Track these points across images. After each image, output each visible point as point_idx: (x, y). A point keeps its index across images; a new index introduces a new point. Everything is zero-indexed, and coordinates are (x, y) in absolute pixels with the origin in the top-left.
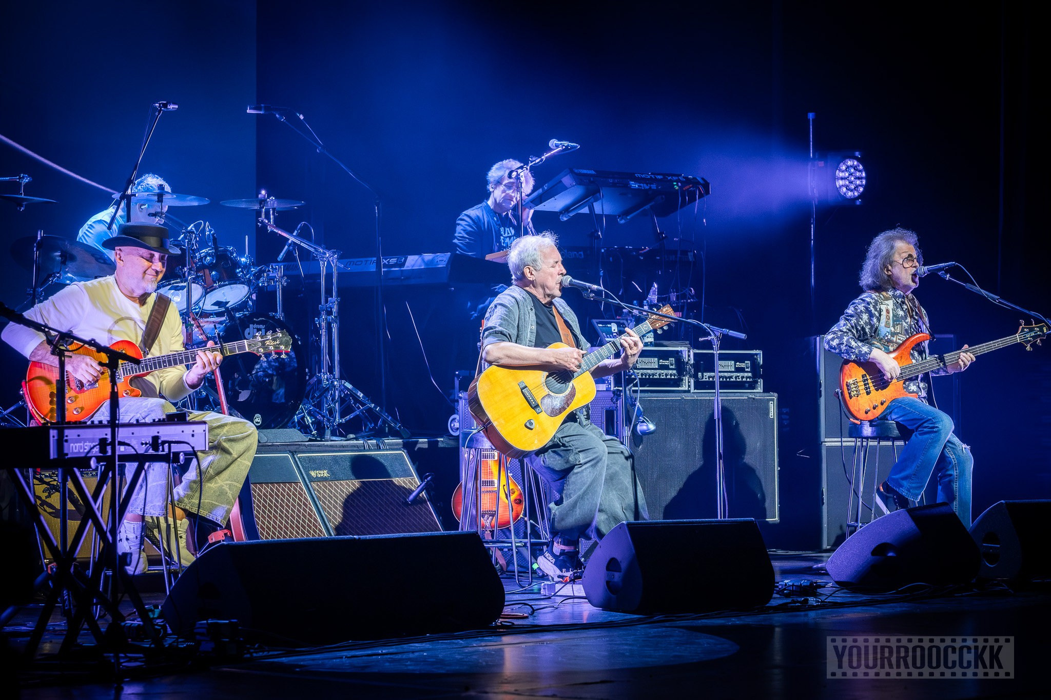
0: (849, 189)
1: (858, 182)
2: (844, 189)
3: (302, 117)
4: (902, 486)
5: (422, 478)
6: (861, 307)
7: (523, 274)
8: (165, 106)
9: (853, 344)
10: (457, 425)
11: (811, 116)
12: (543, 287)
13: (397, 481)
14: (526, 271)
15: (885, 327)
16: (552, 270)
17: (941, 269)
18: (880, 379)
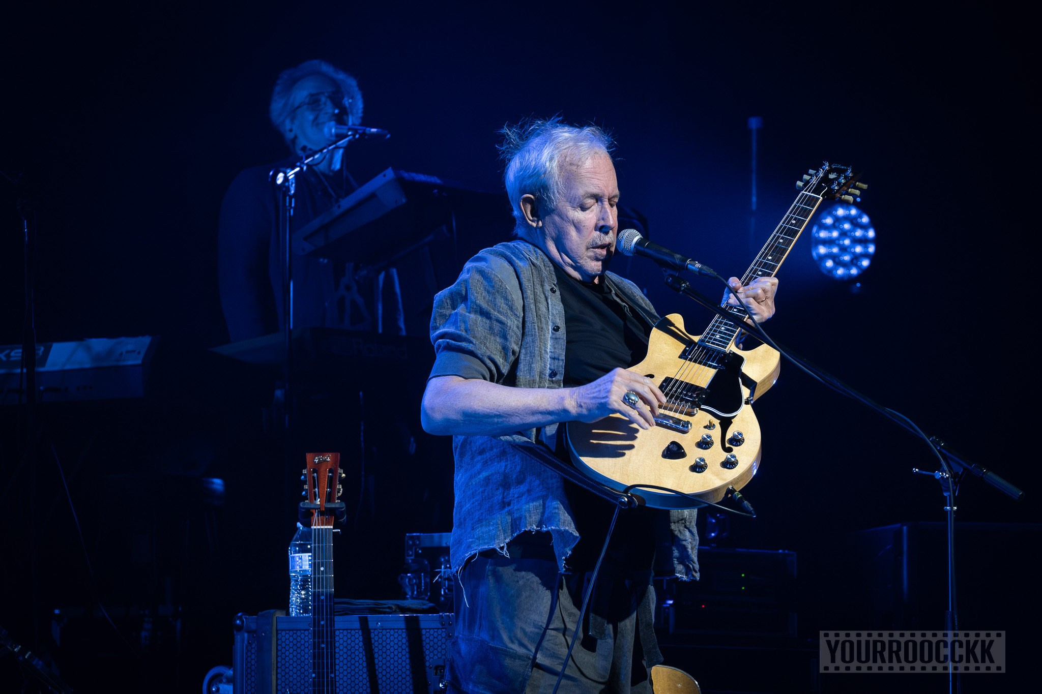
0: (838, 263)
1: (858, 249)
2: (829, 264)
11: (754, 123)
14: (526, 206)
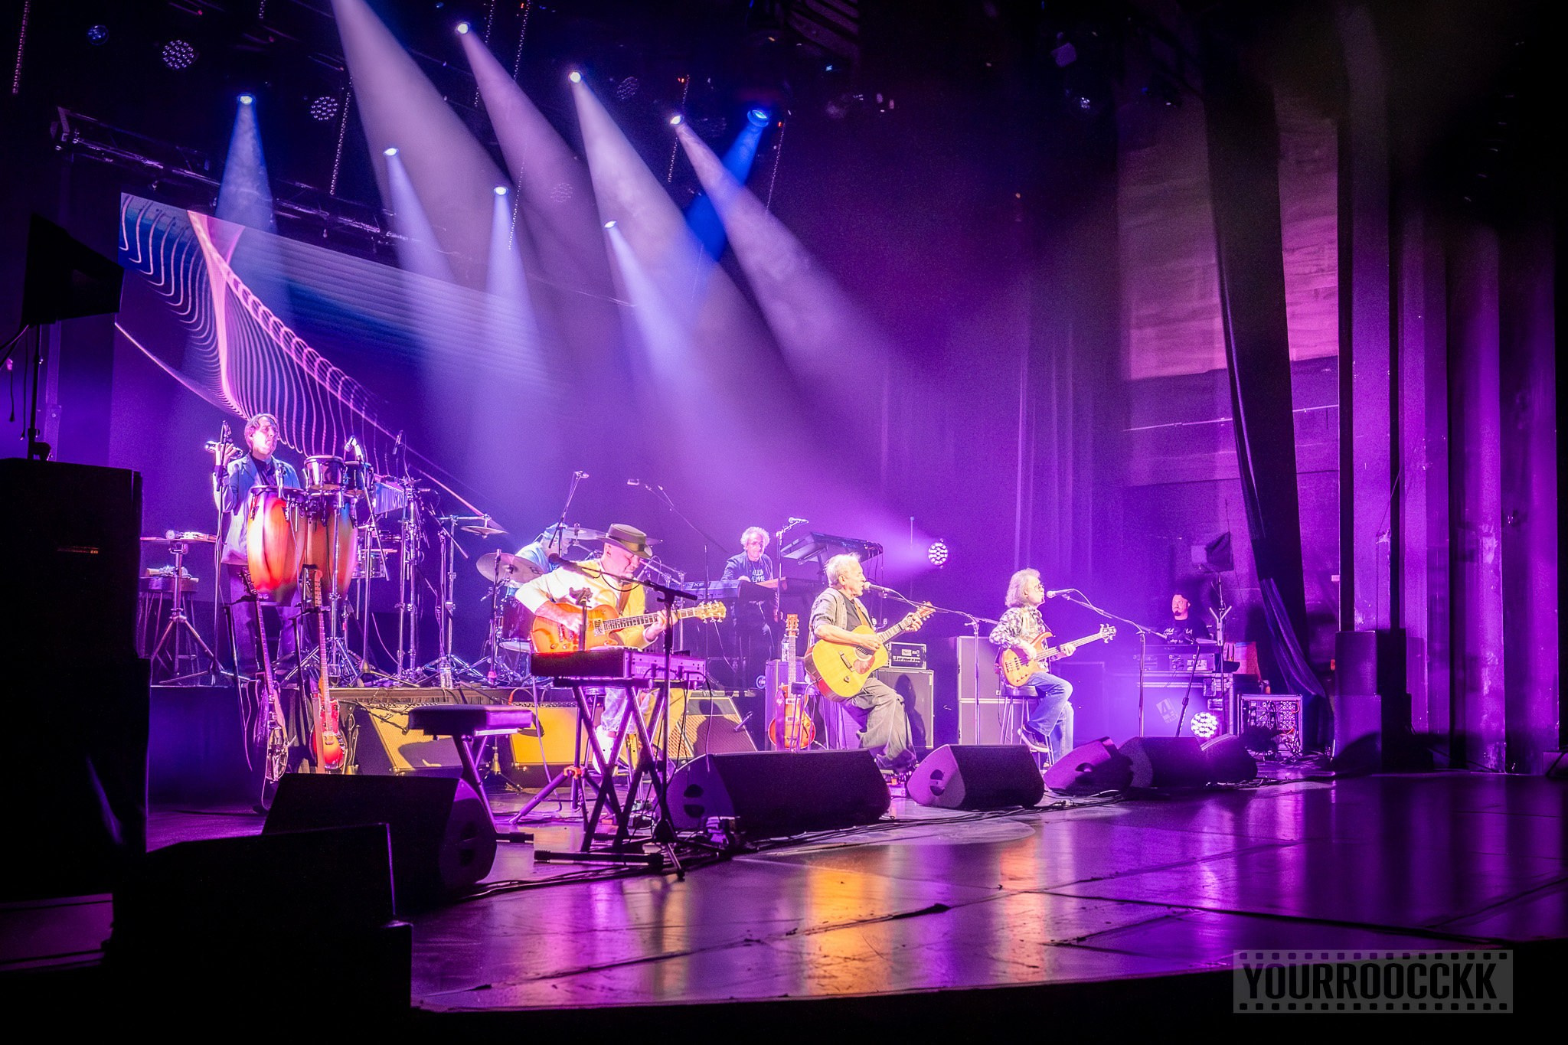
0: (936, 559)
1: (942, 556)
2: (933, 560)
3: (661, 489)
4: (1039, 727)
5: (743, 717)
6: (1011, 616)
7: (838, 580)
8: (582, 474)
9: (1009, 639)
10: (763, 682)
12: (851, 589)
13: (727, 716)
14: (840, 579)
15: (1025, 630)
16: (857, 578)
17: (1064, 593)
18: (1024, 658)
